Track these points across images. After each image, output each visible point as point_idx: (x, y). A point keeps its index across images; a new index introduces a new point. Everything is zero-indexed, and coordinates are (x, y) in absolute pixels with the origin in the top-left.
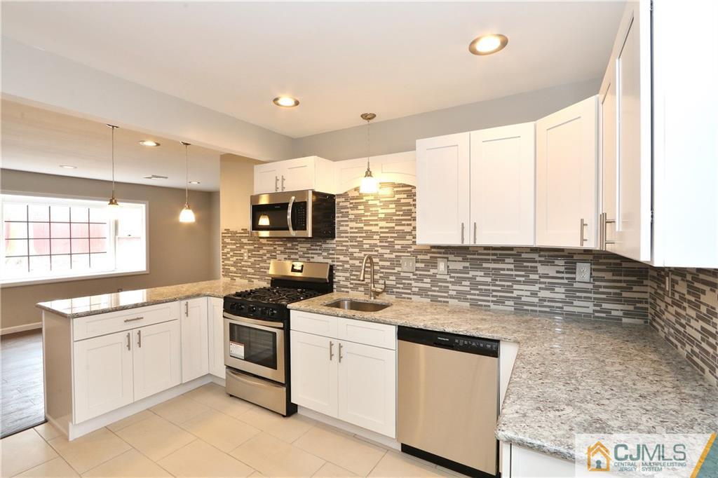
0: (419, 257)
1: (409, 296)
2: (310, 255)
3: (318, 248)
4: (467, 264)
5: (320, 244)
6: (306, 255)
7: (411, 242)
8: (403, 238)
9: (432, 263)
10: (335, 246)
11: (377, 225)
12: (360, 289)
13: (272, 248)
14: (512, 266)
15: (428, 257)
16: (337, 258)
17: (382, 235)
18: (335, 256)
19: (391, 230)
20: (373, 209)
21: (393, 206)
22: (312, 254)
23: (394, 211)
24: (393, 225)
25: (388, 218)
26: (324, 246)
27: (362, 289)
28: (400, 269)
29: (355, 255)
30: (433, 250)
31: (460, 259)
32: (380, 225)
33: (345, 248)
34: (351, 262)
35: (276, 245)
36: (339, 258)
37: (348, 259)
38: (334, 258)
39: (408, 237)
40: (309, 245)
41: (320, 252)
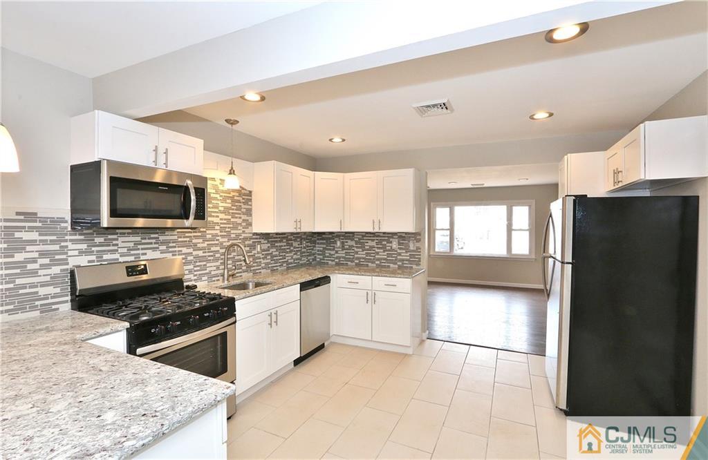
0: (247, 243)
1: (241, 274)
2: (141, 252)
3: (154, 241)
4: (269, 245)
5: (156, 236)
6: (132, 252)
7: (241, 231)
8: (236, 229)
9: (253, 247)
10: (176, 237)
11: (218, 216)
12: (203, 278)
13: (56, 247)
14: (285, 244)
15: (251, 242)
16: (179, 251)
17: (222, 226)
18: (177, 249)
19: (228, 221)
20: (215, 202)
21: (229, 201)
22: (142, 249)
23: (230, 205)
24: (230, 217)
25: (226, 211)
26: (161, 238)
27: (206, 278)
28: (235, 254)
29: (199, 245)
30: (254, 237)
31: (266, 242)
32: (220, 217)
33: (188, 239)
34: (195, 253)
35: (66, 241)
36: (181, 251)
37: (191, 250)
38: (176, 251)
39: (239, 228)
40: (138, 239)
41: (157, 246)
